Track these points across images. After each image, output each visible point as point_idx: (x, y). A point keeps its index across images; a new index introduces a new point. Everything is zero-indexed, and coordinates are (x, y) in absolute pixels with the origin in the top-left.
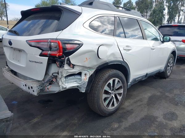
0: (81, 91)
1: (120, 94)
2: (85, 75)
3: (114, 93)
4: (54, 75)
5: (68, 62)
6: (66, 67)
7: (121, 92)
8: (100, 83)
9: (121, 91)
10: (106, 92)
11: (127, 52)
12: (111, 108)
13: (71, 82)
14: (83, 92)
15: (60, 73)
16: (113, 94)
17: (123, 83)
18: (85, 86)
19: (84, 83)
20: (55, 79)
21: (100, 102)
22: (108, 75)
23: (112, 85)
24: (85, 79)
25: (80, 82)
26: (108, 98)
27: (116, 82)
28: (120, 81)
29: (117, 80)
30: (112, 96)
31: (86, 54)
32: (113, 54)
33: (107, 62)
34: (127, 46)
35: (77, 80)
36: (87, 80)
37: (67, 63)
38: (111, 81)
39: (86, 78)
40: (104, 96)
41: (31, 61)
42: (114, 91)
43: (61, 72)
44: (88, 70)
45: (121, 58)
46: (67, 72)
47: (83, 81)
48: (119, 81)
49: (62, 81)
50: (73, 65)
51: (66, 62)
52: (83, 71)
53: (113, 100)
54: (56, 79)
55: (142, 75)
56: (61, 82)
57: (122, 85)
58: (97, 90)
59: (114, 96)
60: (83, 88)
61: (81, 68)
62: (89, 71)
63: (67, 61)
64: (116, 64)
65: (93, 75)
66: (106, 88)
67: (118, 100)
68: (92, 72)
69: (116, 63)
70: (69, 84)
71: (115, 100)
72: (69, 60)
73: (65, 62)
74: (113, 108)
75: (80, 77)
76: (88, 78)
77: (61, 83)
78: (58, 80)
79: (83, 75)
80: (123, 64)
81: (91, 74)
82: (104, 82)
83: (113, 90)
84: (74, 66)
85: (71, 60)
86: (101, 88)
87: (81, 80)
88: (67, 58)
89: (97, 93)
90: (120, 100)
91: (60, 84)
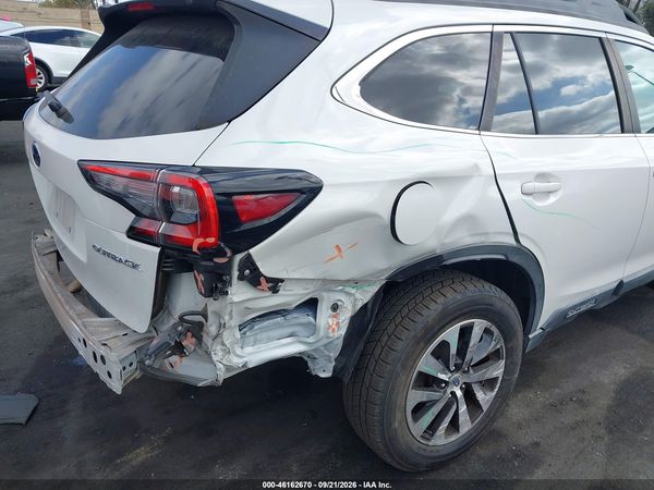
0: (314, 373)
1: (489, 384)
2: (335, 308)
3: (463, 379)
4: (187, 321)
5: (248, 271)
6: (239, 292)
7: (495, 374)
8: (399, 346)
9: (497, 370)
10: (427, 381)
11: (539, 204)
12: (442, 440)
13: (270, 340)
14: (322, 375)
15: (211, 317)
16: (456, 382)
17: (507, 335)
18: (334, 354)
19: (325, 341)
20: (193, 336)
21: (397, 424)
22: (440, 307)
23: (453, 350)
24: (332, 326)
25: (311, 340)
26: (434, 403)
27: (477, 332)
28: (494, 329)
29: (479, 325)
30: (453, 393)
31: (337, 229)
32: (468, 220)
33: (439, 252)
34: (542, 176)
35: (297, 329)
36: (343, 332)
37: (241, 278)
38: (451, 335)
39: (338, 324)
40: (416, 396)
41: (99, 250)
42: (464, 372)
43: (218, 315)
44: (347, 289)
45: (507, 233)
46: (248, 308)
47: (322, 333)
48: (487, 331)
49: (223, 344)
50: (269, 280)
51: (236, 273)
52: (325, 294)
53: (454, 407)
54: (200, 340)
55: (598, 292)
56: (219, 347)
57: (501, 344)
58: (386, 375)
59: (459, 393)
60: (321, 362)
61: (311, 288)
62: (353, 291)
63: (241, 270)
64: (482, 260)
65: (369, 306)
66: (427, 364)
67: (480, 407)
68: (364, 296)
69: (479, 257)
70: (263, 346)
71: (463, 408)
72: (249, 263)
73: (230, 274)
74: (453, 438)
75: (311, 319)
76: (347, 321)
77: (220, 353)
78: (207, 340)
79: (324, 310)
80: (515, 259)
81: (360, 305)
82: (418, 343)
83: (458, 368)
84: (275, 284)
85: (258, 264)
86: (404, 367)
87: (313, 329)
88: (238, 257)
89: (381, 386)
90: (485, 408)
91: (215, 358)
